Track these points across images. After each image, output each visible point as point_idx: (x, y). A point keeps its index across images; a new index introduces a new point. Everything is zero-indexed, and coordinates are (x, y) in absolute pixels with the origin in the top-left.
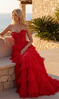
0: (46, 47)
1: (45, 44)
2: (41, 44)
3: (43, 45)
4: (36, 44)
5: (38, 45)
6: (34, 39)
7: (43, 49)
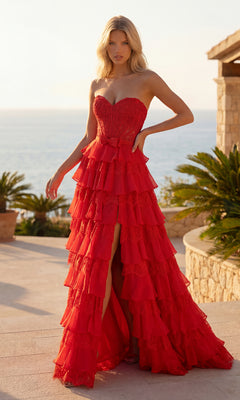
0: (232, 294)
1: (228, 276)
2: (215, 275)
3: (222, 283)
4: (198, 275)
5: (203, 282)
6: (191, 252)
7: (221, 299)
